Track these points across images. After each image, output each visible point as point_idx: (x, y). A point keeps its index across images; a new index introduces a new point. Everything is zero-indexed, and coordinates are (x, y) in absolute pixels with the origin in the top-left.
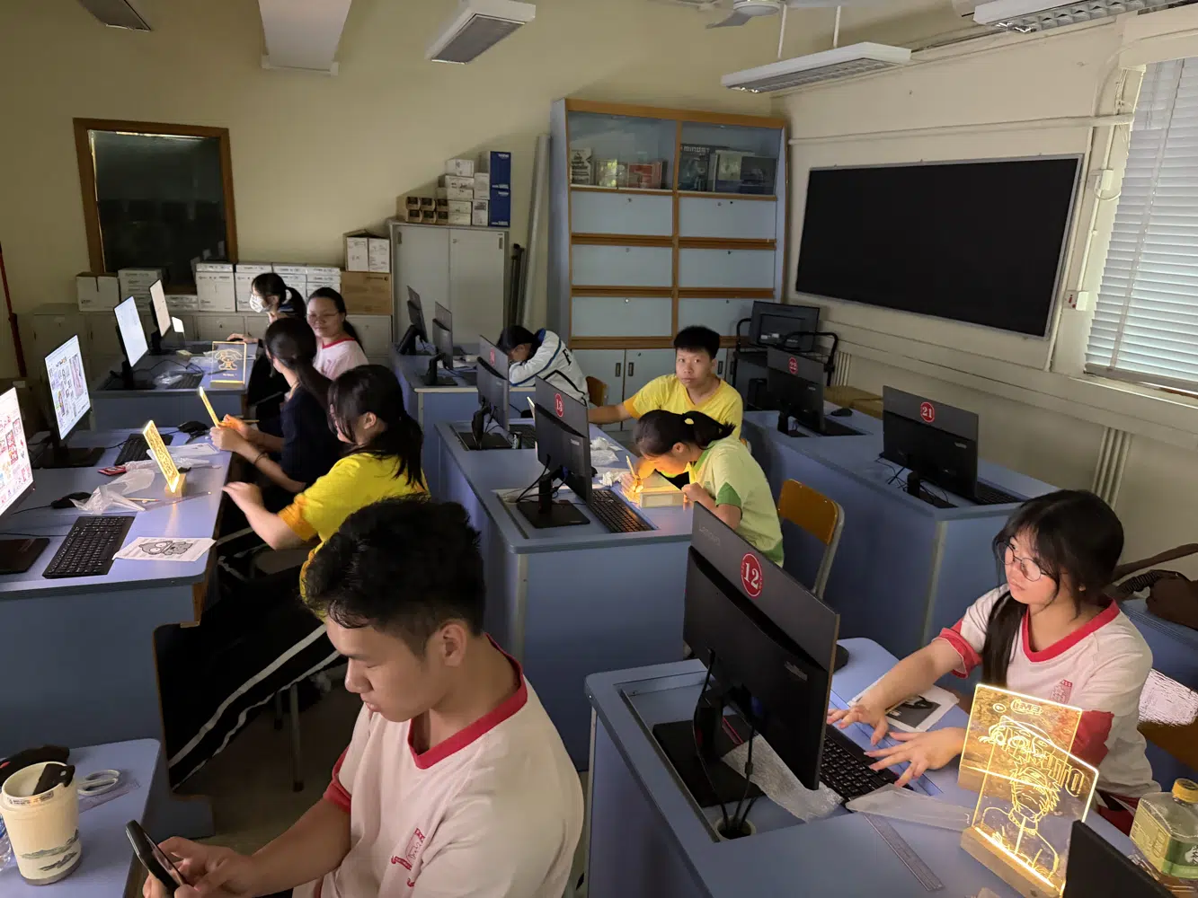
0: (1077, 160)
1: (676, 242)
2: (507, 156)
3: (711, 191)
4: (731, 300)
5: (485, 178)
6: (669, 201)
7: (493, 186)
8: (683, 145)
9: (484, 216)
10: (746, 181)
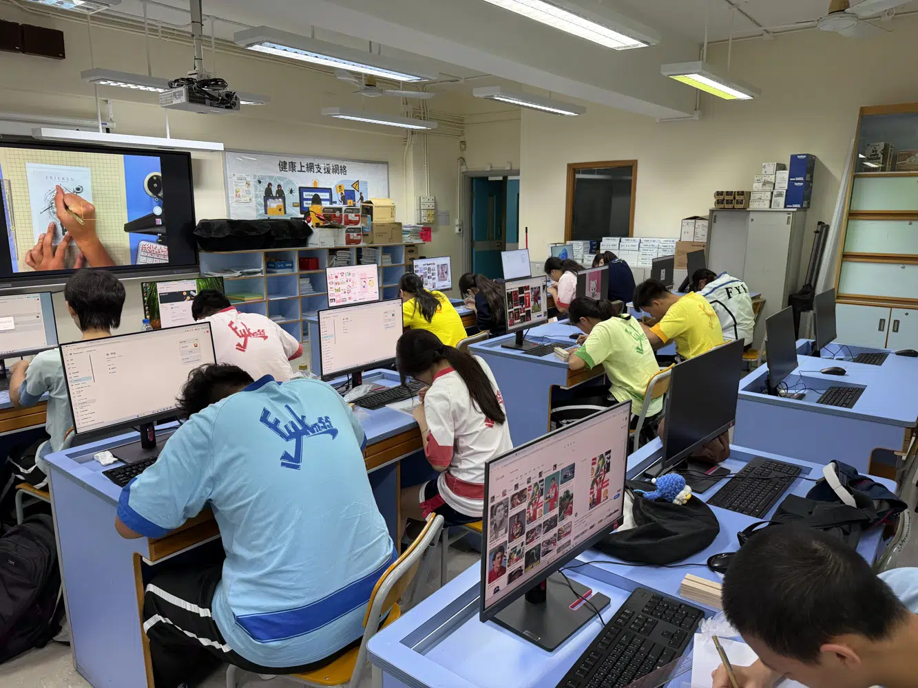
2: (804, 157)
5: (785, 174)
7: (792, 179)
9: (781, 200)
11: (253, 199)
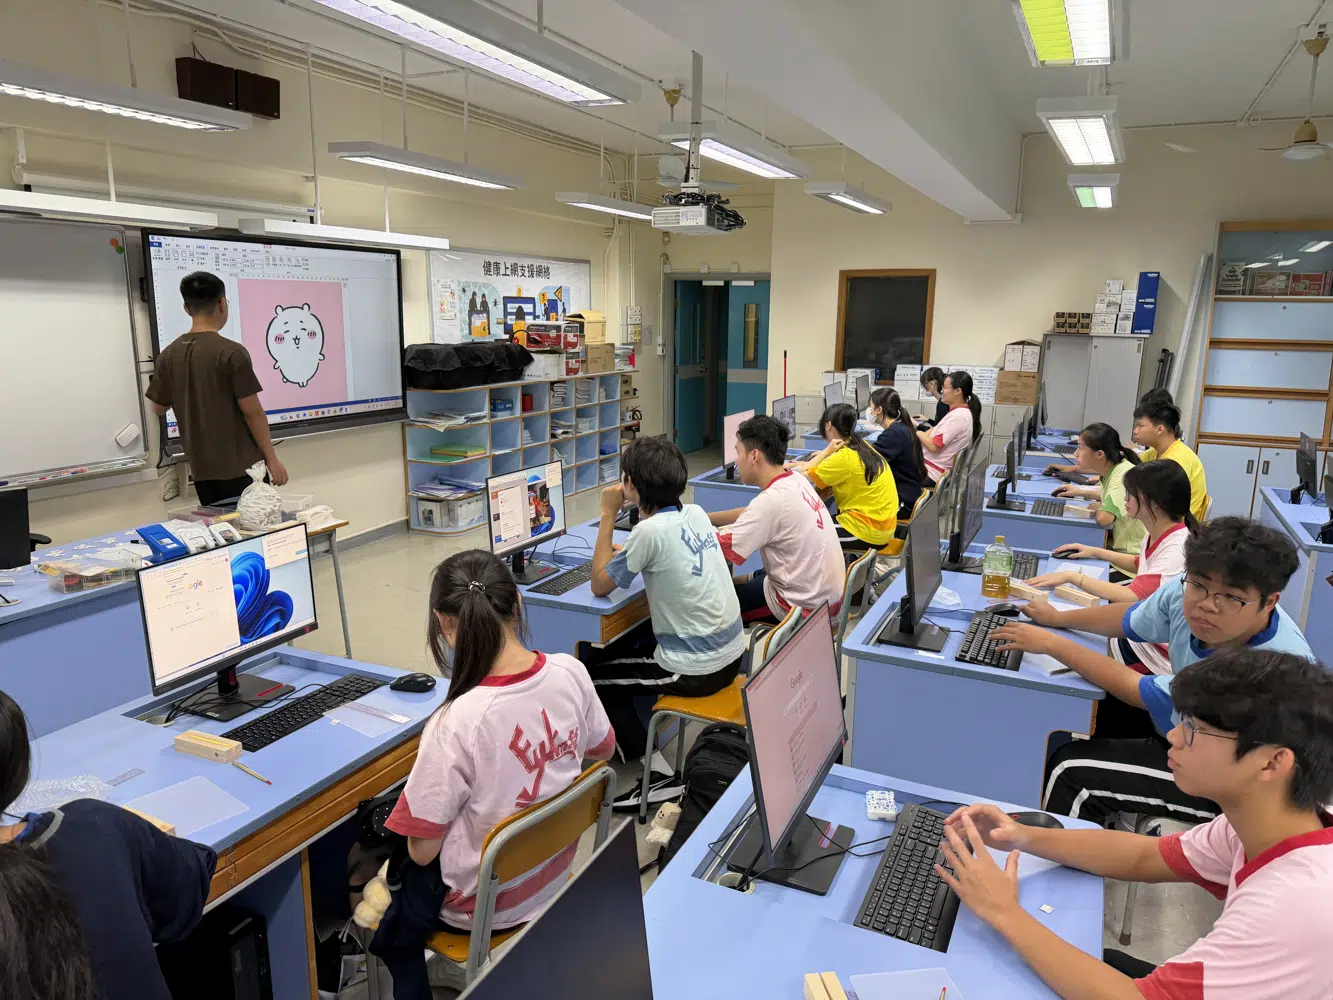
2: (1157, 275)
5: (1133, 294)
7: (1140, 300)
9: (1127, 325)
11: (458, 315)
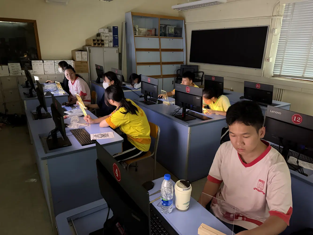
0: (268, 27)
1: (160, 50)
2: (117, 27)
3: (167, 36)
4: (174, 65)
5: (111, 34)
6: (158, 39)
7: (114, 36)
8: (160, 24)
9: (112, 44)
10: (175, 34)
